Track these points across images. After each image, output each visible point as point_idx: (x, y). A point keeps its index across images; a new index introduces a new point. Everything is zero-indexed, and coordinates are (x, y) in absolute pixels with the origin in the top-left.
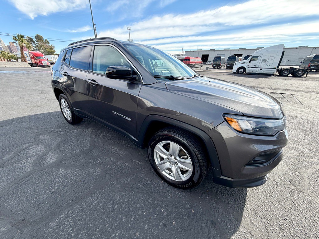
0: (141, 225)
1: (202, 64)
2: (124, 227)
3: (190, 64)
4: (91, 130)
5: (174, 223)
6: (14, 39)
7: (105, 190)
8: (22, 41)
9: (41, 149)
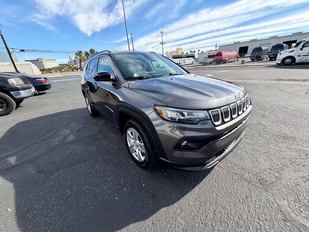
0: (103, 185)
1: (238, 58)
2: (92, 185)
3: (222, 60)
4: (103, 121)
5: (124, 189)
6: (76, 55)
7: (92, 161)
8: (81, 56)
9: (68, 131)
